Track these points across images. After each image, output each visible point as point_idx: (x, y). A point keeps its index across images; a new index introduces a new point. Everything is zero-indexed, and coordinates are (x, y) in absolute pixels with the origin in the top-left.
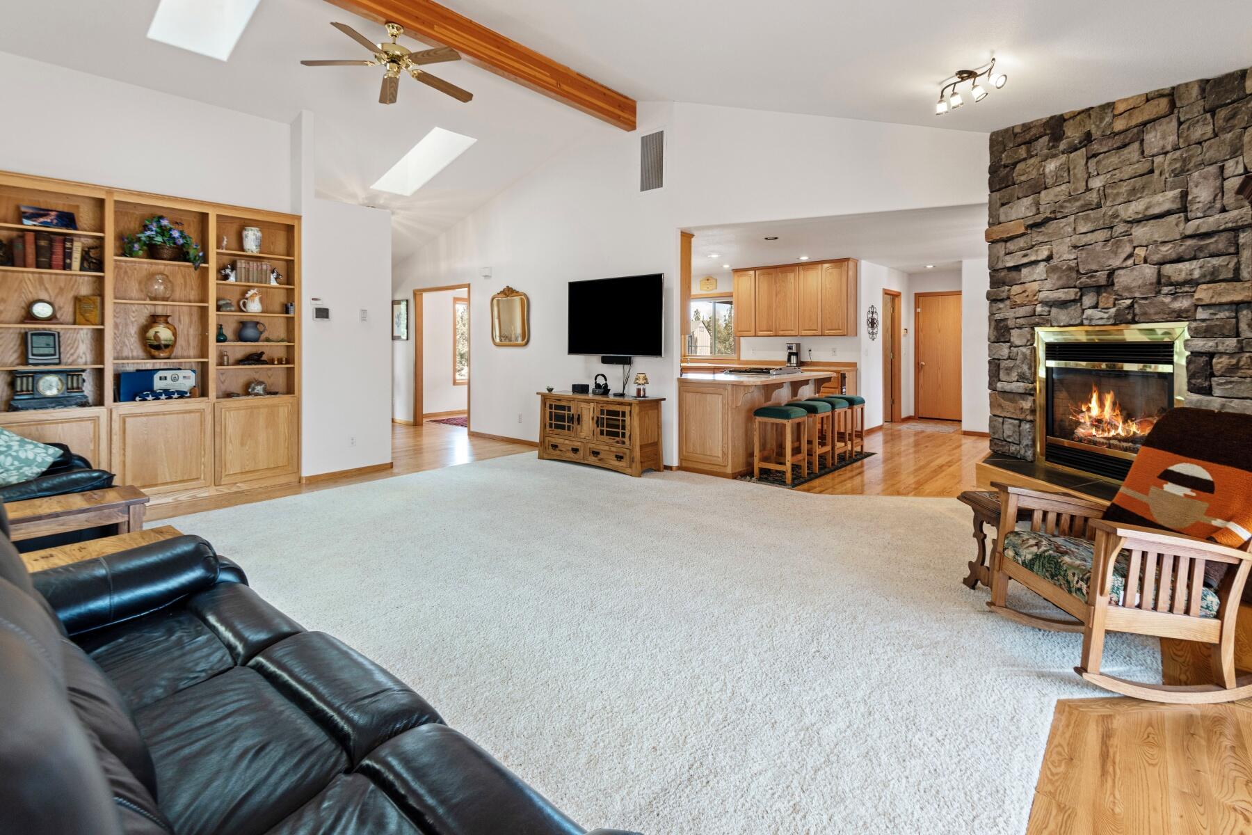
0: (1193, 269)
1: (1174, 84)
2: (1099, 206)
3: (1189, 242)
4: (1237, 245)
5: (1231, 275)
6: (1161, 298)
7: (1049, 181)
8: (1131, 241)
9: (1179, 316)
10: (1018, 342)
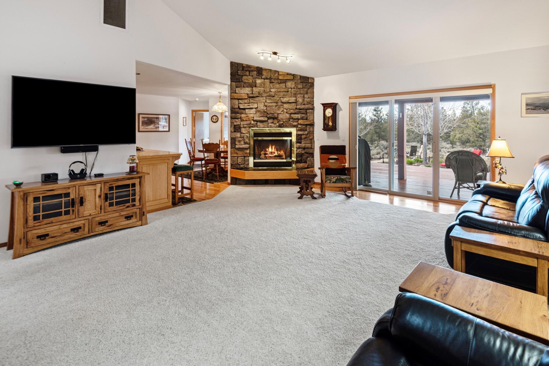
0: (299, 116)
1: (294, 73)
2: (274, 96)
3: (297, 110)
4: (307, 112)
5: (306, 118)
6: (290, 122)
7: (258, 85)
8: (283, 107)
9: (294, 126)
10: (244, 132)
